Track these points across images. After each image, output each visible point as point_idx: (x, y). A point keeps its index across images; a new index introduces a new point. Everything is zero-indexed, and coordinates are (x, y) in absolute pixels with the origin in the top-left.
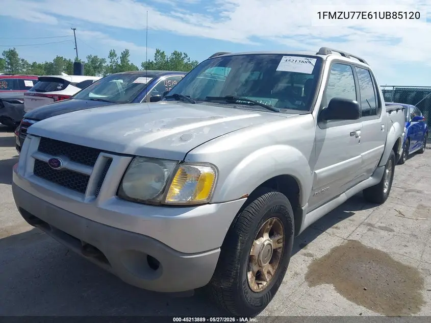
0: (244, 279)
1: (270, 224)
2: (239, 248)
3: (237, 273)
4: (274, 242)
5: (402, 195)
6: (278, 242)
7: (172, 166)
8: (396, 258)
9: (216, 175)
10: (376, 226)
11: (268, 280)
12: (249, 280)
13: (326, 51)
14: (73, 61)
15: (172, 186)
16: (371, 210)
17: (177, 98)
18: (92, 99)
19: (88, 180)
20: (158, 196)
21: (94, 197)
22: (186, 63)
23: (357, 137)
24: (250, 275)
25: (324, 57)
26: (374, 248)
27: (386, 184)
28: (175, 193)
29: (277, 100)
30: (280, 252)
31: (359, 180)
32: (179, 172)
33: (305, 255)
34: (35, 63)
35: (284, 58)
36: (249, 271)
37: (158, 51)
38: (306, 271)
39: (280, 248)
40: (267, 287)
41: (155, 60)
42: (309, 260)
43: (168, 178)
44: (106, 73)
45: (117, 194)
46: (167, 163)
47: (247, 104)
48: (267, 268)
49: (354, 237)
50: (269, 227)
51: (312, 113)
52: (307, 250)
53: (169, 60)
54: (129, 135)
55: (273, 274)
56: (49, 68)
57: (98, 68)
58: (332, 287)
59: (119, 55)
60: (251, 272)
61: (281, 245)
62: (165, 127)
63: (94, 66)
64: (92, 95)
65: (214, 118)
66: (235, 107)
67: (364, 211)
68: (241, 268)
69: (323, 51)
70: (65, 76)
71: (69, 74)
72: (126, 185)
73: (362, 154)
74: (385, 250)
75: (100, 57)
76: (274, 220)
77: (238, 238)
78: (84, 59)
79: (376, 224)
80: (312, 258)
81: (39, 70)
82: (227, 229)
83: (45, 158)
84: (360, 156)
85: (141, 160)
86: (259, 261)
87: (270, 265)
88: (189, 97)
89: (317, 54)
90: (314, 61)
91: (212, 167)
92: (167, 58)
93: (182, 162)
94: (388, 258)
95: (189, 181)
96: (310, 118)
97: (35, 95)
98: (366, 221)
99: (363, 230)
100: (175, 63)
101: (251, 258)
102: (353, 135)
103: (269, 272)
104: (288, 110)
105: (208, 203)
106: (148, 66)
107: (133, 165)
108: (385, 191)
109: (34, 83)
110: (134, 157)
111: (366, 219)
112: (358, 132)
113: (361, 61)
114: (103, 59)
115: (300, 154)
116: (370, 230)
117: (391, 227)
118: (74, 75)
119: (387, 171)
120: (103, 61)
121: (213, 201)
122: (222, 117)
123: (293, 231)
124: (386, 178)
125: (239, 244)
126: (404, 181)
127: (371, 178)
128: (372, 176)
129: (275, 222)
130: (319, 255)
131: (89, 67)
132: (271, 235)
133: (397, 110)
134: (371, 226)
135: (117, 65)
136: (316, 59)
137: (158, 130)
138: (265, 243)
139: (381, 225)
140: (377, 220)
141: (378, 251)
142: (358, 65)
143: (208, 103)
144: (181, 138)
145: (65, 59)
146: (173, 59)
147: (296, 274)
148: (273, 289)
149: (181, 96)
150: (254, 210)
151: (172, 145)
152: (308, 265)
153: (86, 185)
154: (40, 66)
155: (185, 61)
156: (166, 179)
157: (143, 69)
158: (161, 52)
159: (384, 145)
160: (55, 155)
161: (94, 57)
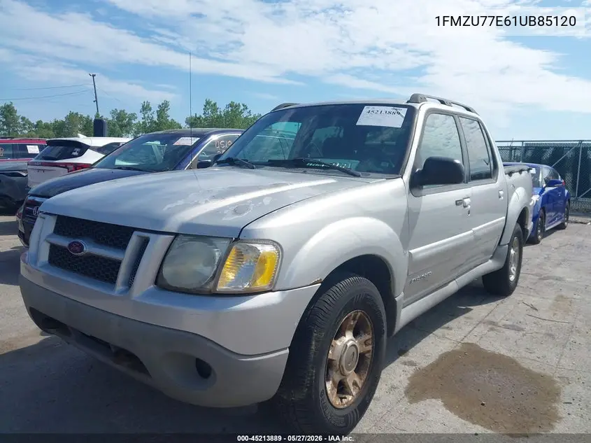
0: (321, 388)
1: (354, 319)
2: (313, 347)
3: (311, 380)
4: (360, 344)
5: (535, 284)
6: (366, 343)
7: (224, 244)
8: (525, 364)
9: (279, 255)
10: (500, 324)
11: (354, 393)
12: (329, 392)
13: (419, 99)
14: (93, 118)
15: (224, 270)
16: (493, 304)
17: (231, 162)
18: (120, 168)
19: (119, 267)
20: (206, 284)
21: (127, 287)
22: (246, 118)
23: (465, 207)
24: (329, 385)
25: (417, 106)
26: (497, 352)
27: (513, 269)
28: (229, 278)
29: (358, 162)
30: (369, 357)
31: (472, 264)
32: (233, 252)
33: (405, 363)
34: (39, 122)
35: (366, 109)
36: (328, 380)
37: (208, 103)
38: (406, 383)
39: (368, 352)
40: (353, 403)
41: (204, 113)
42: (411, 370)
43: (220, 260)
44: (137, 133)
45: (156, 283)
46: (216, 242)
47: (320, 168)
48: (352, 378)
49: (472, 339)
50: (352, 323)
51: (402, 178)
52: (408, 357)
53: (222, 114)
54: (169, 208)
55: (360, 386)
56: (59, 127)
57: (126, 126)
58: (439, 402)
59: (155, 108)
60: (331, 382)
61: (370, 348)
62: (215, 197)
63: (121, 123)
64: (118, 163)
65: (276, 185)
66: (305, 172)
67: (484, 305)
68: (317, 374)
69: (415, 99)
70: (82, 139)
71: (88, 135)
72: (167, 271)
73: (473, 229)
74: (510, 355)
75: (128, 112)
76: (359, 314)
77: (312, 335)
78: (107, 115)
79: (500, 322)
80: (414, 367)
81: (45, 132)
82: (296, 324)
83: (64, 242)
84: (472, 231)
85: (186, 238)
86: (341, 368)
87: (356, 375)
88: (247, 161)
89: (408, 102)
90: (404, 111)
91: (274, 246)
92: (220, 112)
93: (237, 239)
94: (514, 364)
95: (245, 263)
96: (399, 184)
97: (42, 164)
98: (487, 318)
99: (482, 329)
100: (231, 118)
101: (330, 364)
102: (461, 204)
103: (355, 384)
104: (372, 175)
105: (271, 291)
106: (194, 122)
107: (176, 245)
108: (512, 278)
109: (41, 148)
110: (176, 235)
111: (488, 315)
112: (467, 201)
113: (468, 109)
114: (133, 115)
115: (391, 230)
116: (492, 329)
117: (519, 325)
118: (94, 136)
119: (512, 252)
120: (133, 116)
121: (277, 288)
122: (287, 184)
123: (385, 329)
124: (512, 261)
125: (314, 343)
126: (539, 265)
127: (490, 261)
128: (491, 258)
129: (360, 317)
130: (424, 363)
131: (114, 125)
132: (356, 335)
133: (520, 171)
134: (493, 325)
135: (152, 122)
136: (406, 109)
137: (206, 202)
138: (349, 344)
139: (508, 323)
140: (502, 316)
141: (502, 356)
142: (464, 115)
143: (271, 168)
144: (235, 211)
145: (81, 116)
146: (228, 112)
147: (393, 388)
148: (362, 406)
149: (237, 160)
150: (331, 299)
151: (224, 219)
152: (409, 376)
153: (117, 273)
154: (47, 126)
155: (245, 114)
156: (217, 261)
157: (188, 126)
158: (212, 103)
159: (504, 218)
160: (76, 236)
161: (121, 111)
